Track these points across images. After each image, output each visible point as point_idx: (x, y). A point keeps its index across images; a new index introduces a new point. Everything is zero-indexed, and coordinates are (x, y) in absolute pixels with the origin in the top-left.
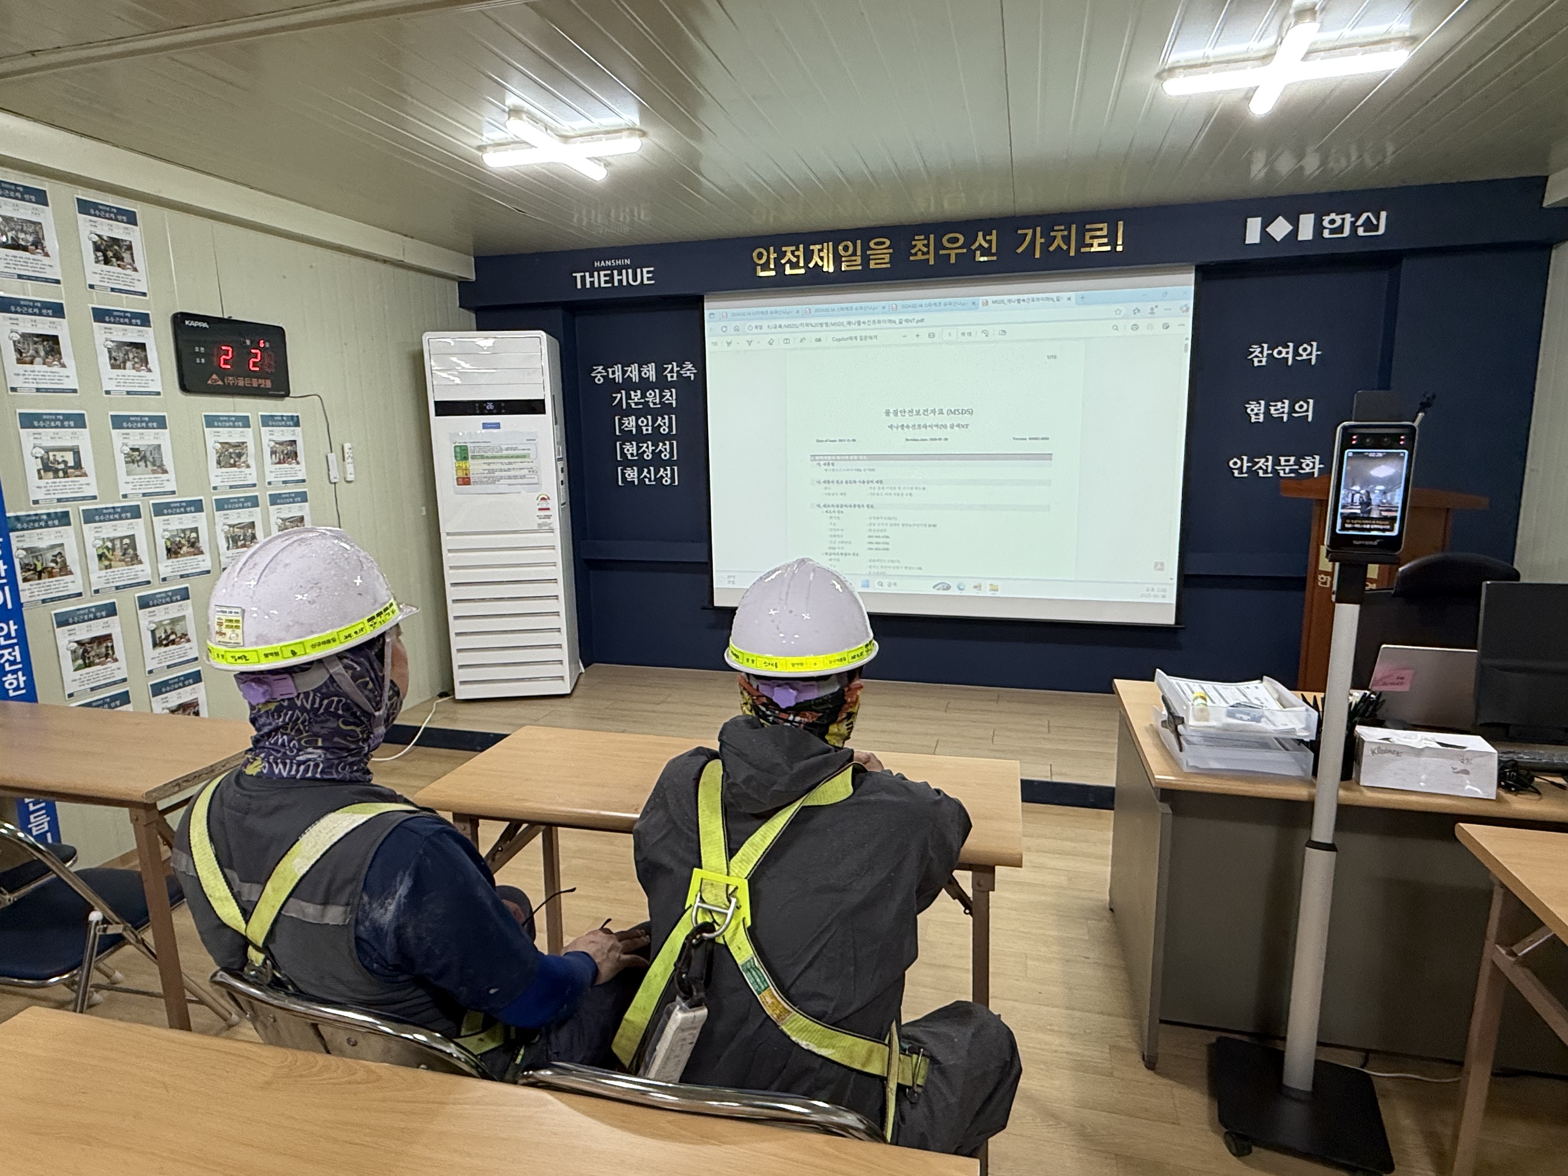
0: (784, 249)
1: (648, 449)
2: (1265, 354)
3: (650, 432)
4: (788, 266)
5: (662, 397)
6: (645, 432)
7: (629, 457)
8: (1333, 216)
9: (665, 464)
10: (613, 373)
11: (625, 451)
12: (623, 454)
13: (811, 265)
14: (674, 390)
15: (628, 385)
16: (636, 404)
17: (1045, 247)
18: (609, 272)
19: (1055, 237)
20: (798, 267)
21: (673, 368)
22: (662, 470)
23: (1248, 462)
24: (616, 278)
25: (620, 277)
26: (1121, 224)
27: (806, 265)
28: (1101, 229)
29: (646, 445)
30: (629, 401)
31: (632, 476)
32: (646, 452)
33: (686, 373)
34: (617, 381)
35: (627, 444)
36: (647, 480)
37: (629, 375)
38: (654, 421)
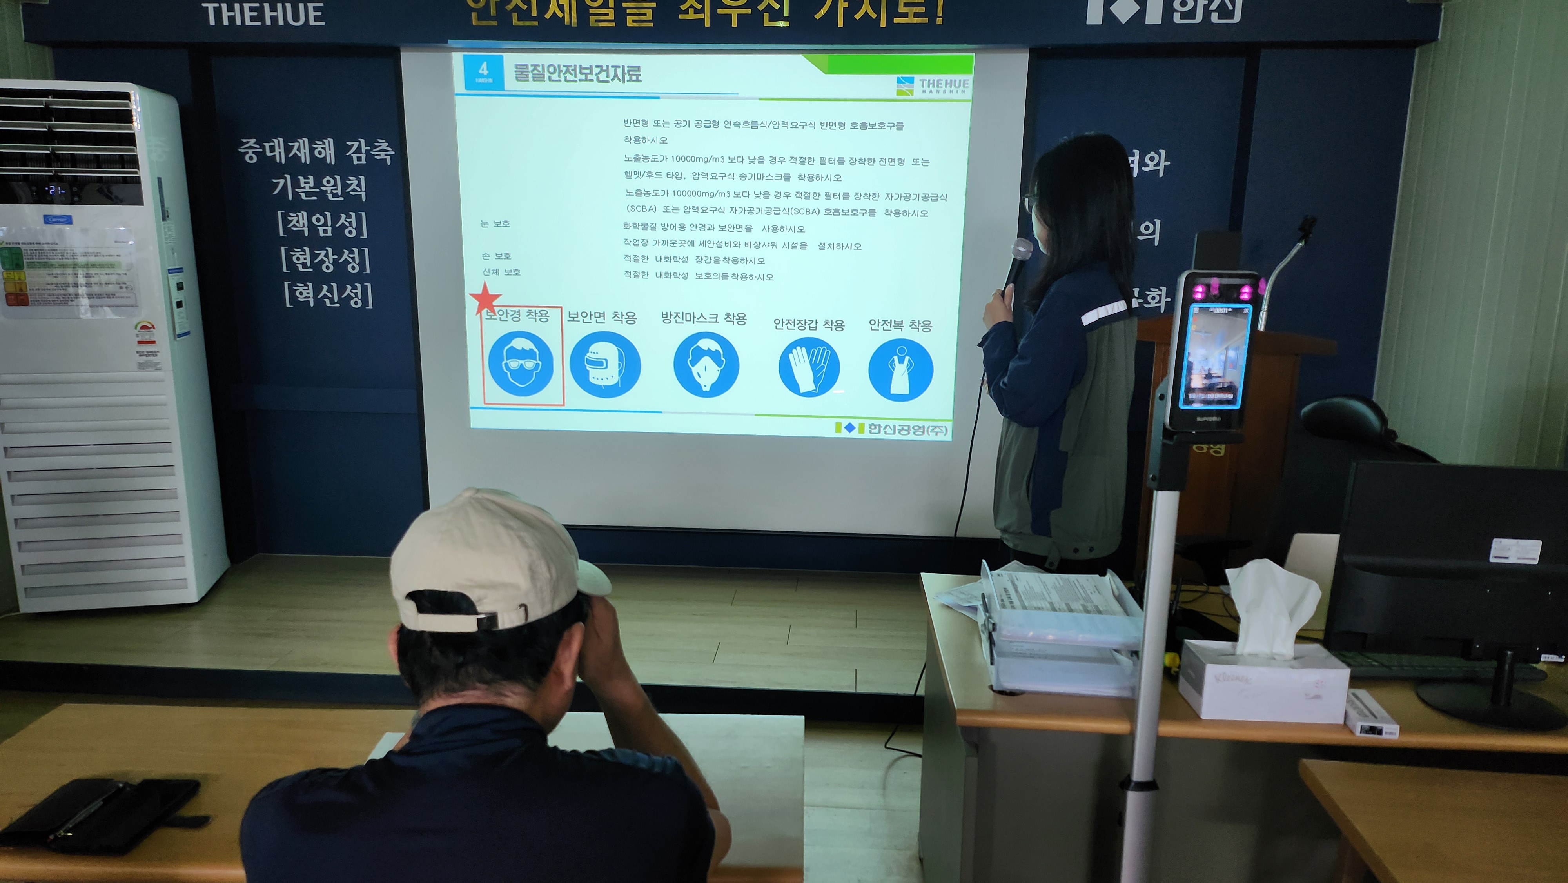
1: (327, 259)
3: (330, 234)
4: (515, 16)
5: (345, 186)
6: (322, 234)
7: (301, 268)
9: (353, 279)
10: (272, 149)
11: (294, 260)
12: (291, 264)
13: (548, 16)
15: (294, 167)
16: (308, 194)
17: (849, 13)
19: (861, 2)
20: (530, 17)
21: (359, 147)
22: (349, 287)
24: (268, 14)
25: (274, 14)
27: (540, 17)
29: (324, 252)
30: (297, 190)
31: (305, 295)
32: (325, 262)
33: (379, 155)
34: (278, 161)
35: (296, 250)
36: (327, 301)
37: (295, 153)
38: (335, 219)
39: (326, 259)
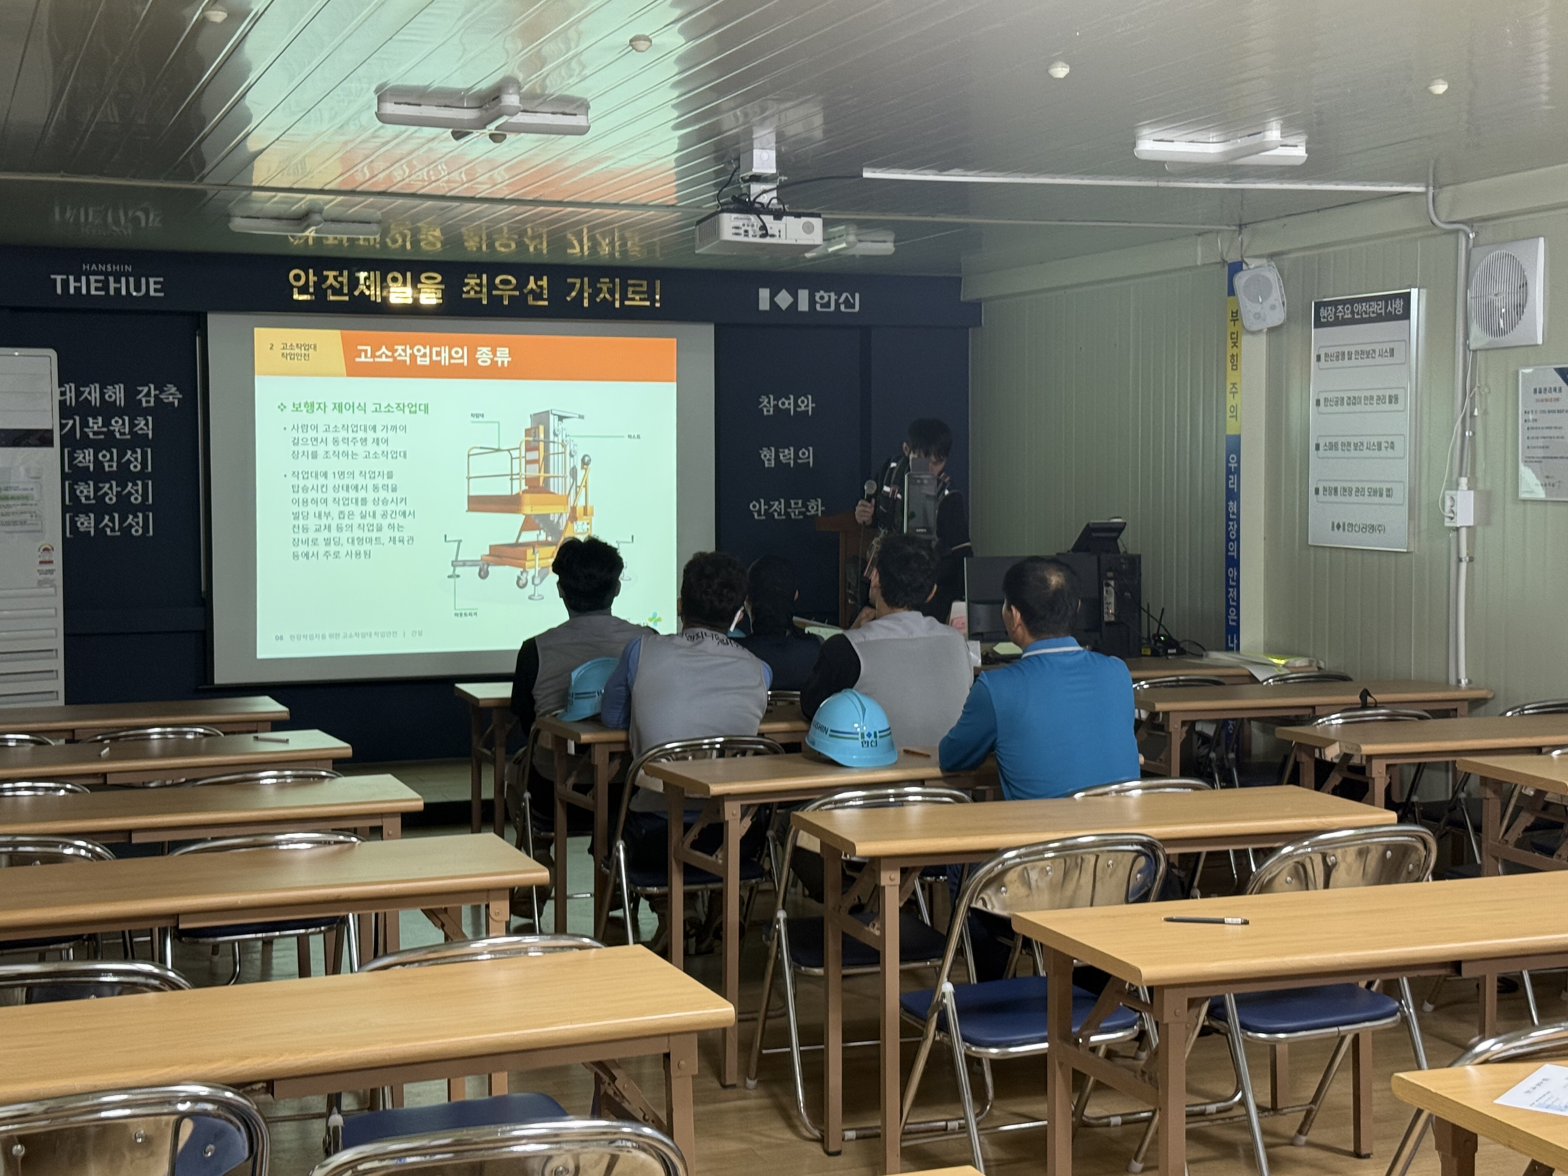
0: (325, 273)
2: (772, 405)
3: (115, 468)
4: (329, 292)
5: (132, 425)
6: (107, 469)
7: (83, 500)
8: (822, 293)
9: (135, 510)
11: (78, 492)
12: (74, 497)
13: (358, 293)
14: (150, 419)
15: (85, 409)
16: (95, 433)
17: (592, 298)
18: (102, 278)
19: (601, 289)
20: (342, 294)
21: (149, 391)
22: (131, 517)
23: (765, 505)
24: (112, 286)
25: (118, 285)
26: (658, 283)
27: (350, 293)
28: (641, 286)
29: (107, 485)
30: (86, 430)
31: (86, 524)
32: (108, 494)
33: (168, 399)
34: (68, 403)
35: (80, 483)
36: (108, 530)
37: (86, 398)
38: (121, 455)
39: (110, 492)
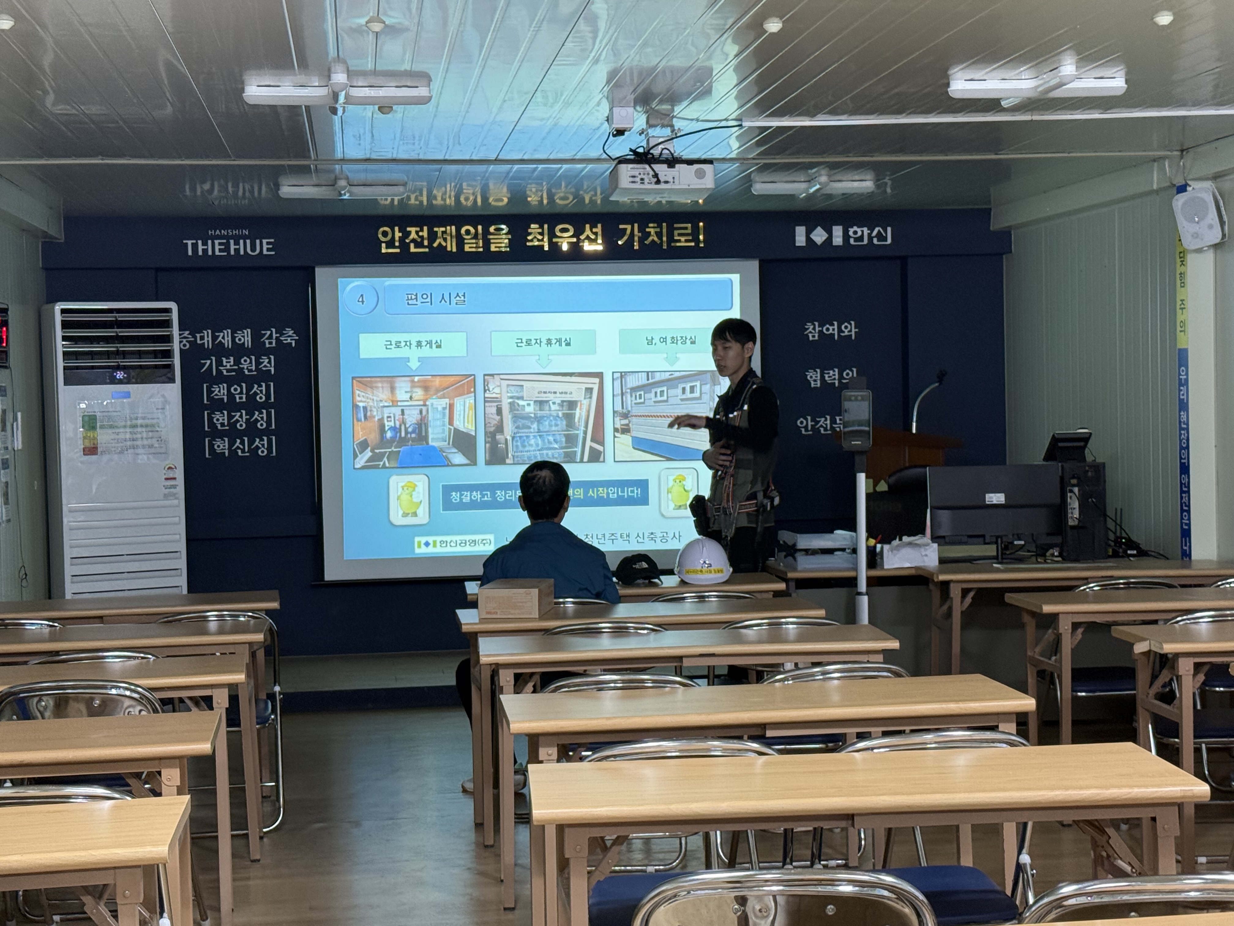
0: (408, 229)
1: (241, 419)
2: (817, 331)
3: (244, 400)
4: (412, 245)
5: (258, 363)
6: (238, 400)
7: (219, 427)
8: (855, 228)
9: (261, 434)
10: (202, 338)
11: (215, 420)
12: (211, 424)
13: (435, 245)
14: (272, 357)
15: (219, 351)
16: (228, 371)
17: (641, 241)
18: (224, 241)
19: (650, 233)
20: (423, 246)
21: (271, 335)
22: (258, 440)
23: (811, 421)
24: (232, 247)
25: (237, 247)
26: (701, 225)
27: (430, 246)
28: (686, 228)
29: (239, 414)
30: (220, 368)
31: (222, 447)
32: (239, 421)
33: (286, 340)
34: (206, 347)
35: (216, 413)
36: (239, 451)
37: (220, 341)
38: (249, 389)
